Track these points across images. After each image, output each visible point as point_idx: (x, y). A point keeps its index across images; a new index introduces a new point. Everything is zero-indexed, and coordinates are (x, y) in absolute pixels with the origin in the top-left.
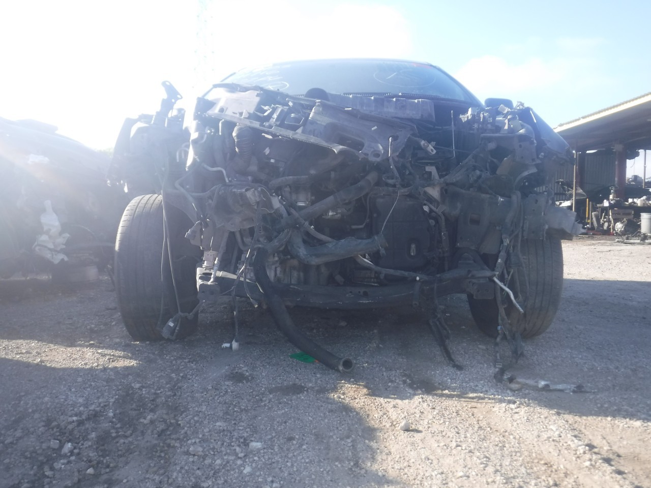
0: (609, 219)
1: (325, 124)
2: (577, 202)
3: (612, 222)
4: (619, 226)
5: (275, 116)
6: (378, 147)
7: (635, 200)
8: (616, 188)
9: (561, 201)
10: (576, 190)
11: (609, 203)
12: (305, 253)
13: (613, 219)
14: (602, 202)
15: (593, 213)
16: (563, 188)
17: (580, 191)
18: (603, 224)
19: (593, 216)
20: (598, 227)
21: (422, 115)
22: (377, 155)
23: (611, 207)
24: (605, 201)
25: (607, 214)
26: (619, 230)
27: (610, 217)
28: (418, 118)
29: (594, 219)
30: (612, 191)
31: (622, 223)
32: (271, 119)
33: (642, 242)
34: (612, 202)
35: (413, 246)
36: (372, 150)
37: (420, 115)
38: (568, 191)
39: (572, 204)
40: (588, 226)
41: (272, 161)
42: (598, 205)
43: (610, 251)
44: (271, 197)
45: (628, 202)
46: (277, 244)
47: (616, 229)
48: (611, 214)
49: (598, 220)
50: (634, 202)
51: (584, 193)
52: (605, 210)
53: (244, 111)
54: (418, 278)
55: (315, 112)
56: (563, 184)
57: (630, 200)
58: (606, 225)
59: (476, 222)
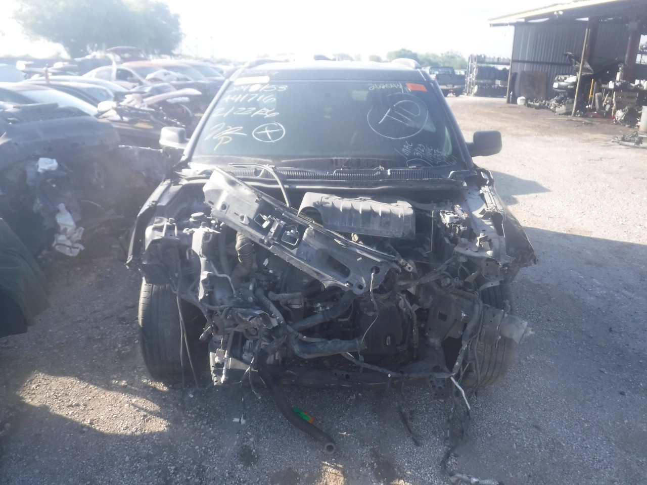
0: (612, 101)
1: (317, 249)
2: (583, 78)
3: (615, 105)
4: (620, 114)
5: (273, 230)
6: (362, 281)
7: (642, 82)
8: (625, 65)
9: (567, 76)
10: (583, 64)
11: (615, 85)
12: (299, 350)
13: (616, 102)
14: (607, 82)
15: (596, 94)
16: (571, 61)
17: (588, 66)
18: (605, 106)
19: (596, 98)
20: (599, 110)
21: (403, 233)
22: (361, 287)
23: (616, 89)
24: (611, 82)
25: (611, 95)
26: (619, 119)
27: (613, 99)
28: (399, 237)
29: (597, 101)
30: (620, 68)
31: (623, 111)
32: (270, 233)
33: (636, 145)
34: (617, 84)
35: (389, 338)
36: (357, 281)
37: (402, 234)
38: (576, 64)
39: (577, 80)
40: (590, 106)
41: (271, 271)
42: (603, 86)
43: (601, 159)
44: (271, 318)
45: (634, 83)
46: (276, 346)
47: (616, 117)
48: (614, 96)
49: (601, 101)
50: (640, 85)
51: (591, 69)
52: (610, 92)
53: (245, 216)
54: (389, 376)
55: (308, 234)
56: (570, 57)
57: (637, 82)
58: (608, 107)
59: (443, 317)
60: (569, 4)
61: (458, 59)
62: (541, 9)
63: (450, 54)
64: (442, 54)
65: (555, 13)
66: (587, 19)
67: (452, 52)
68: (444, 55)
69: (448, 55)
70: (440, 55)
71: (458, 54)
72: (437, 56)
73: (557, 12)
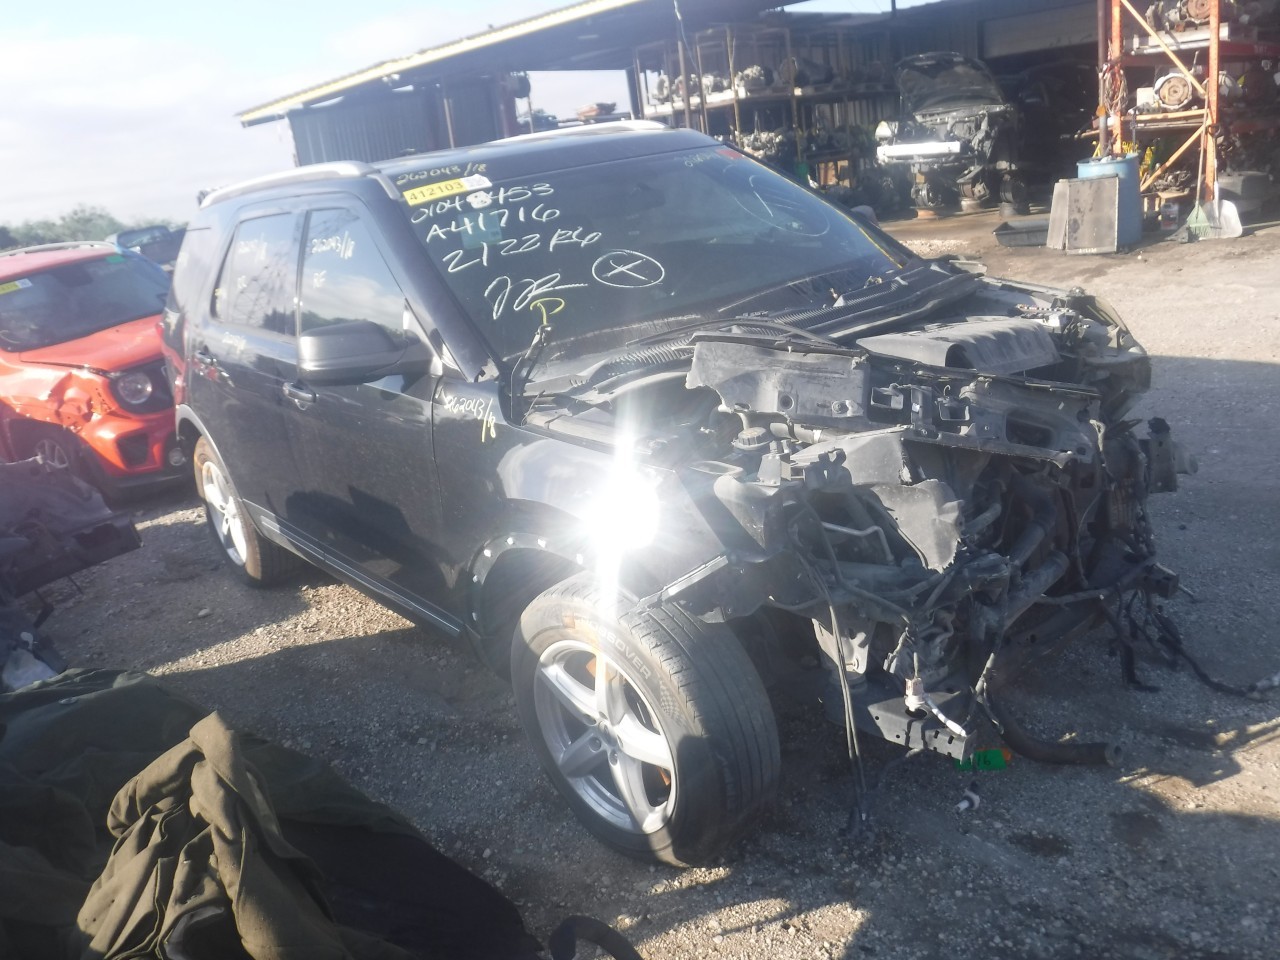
6: (1083, 439)
32: (913, 415)
36: (1075, 444)
54: (1102, 597)
55: (977, 393)
60: (408, 58)
61: (100, 222)
62: (352, 75)
63: (80, 215)
64: (63, 219)
65: (385, 79)
66: (410, 88)
67: (83, 211)
68: (68, 220)
69: (76, 217)
70: (59, 222)
71: (99, 212)
72: (54, 225)
73: (388, 76)
